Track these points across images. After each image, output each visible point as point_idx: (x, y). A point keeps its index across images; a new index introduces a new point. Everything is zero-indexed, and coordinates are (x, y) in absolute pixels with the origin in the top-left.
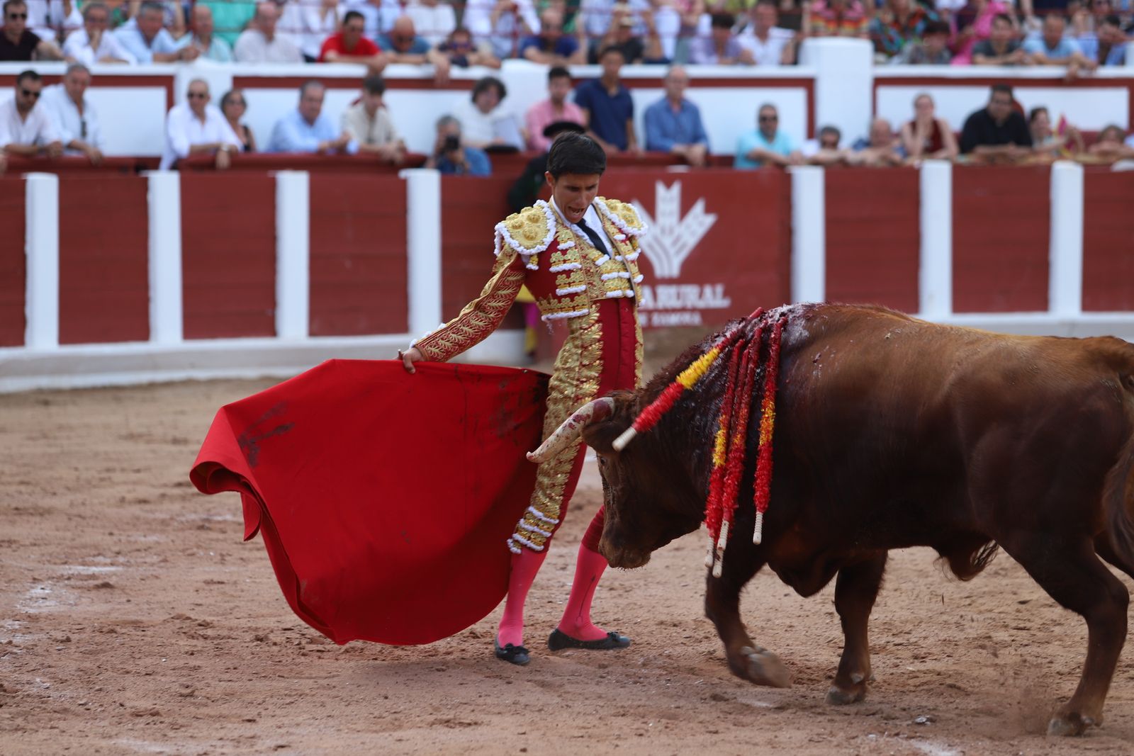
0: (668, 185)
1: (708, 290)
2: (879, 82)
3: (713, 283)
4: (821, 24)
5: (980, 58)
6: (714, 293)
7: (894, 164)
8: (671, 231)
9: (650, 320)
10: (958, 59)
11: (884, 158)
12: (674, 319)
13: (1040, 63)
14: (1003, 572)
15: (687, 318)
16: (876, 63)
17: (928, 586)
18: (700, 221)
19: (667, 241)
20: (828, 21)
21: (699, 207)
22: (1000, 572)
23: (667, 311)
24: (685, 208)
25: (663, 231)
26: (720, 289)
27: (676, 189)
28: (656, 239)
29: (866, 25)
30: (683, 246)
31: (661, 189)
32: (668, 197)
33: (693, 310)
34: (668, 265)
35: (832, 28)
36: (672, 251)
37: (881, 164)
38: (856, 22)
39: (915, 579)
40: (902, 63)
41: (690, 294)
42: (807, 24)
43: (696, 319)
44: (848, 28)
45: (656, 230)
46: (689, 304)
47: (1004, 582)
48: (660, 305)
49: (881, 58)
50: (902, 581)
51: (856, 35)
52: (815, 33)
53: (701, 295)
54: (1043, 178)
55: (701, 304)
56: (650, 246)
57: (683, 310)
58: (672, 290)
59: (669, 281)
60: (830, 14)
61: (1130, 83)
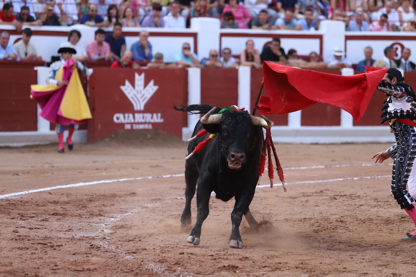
0: (140, 74)
1: (155, 115)
2: (222, 35)
3: (157, 113)
6: (157, 116)
8: (141, 92)
9: (132, 127)
12: (141, 127)
15: (146, 126)
18: (152, 88)
19: (139, 96)
21: (152, 83)
23: (139, 123)
24: (146, 84)
25: (137, 92)
26: (159, 115)
27: (143, 76)
28: (135, 95)
30: (146, 98)
31: (137, 76)
32: (139, 79)
33: (149, 123)
34: (139, 105)
36: (141, 100)
41: (148, 117)
43: (150, 127)
45: (134, 92)
46: (147, 121)
48: (136, 121)
53: (152, 118)
55: (152, 121)
56: (132, 98)
57: (145, 123)
58: (141, 115)
59: (140, 112)
61: (320, 37)
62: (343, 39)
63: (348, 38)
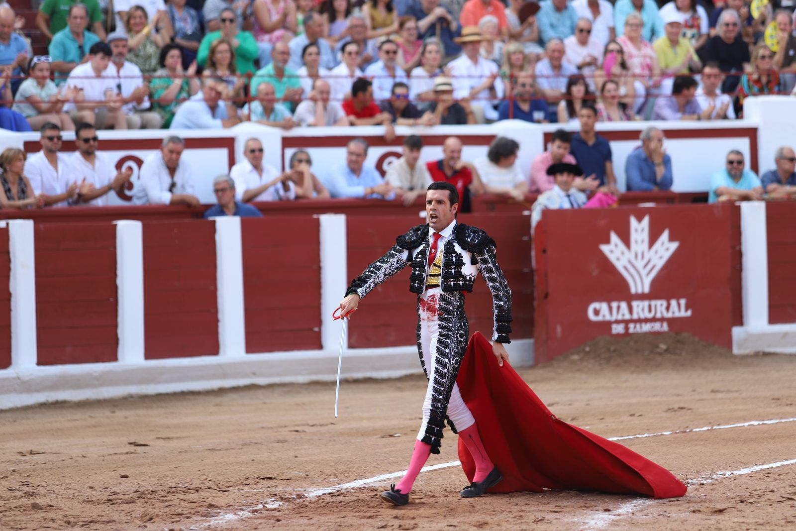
0: (640, 218)
1: (674, 303)
3: (678, 298)
6: (679, 305)
8: (643, 256)
9: (627, 328)
12: (646, 328)
15: (657, 326)
18: (666, 247)
19: (640, 264)
21: (665, 235)
23: (640, 321)
24: (653, 239)
25: (636, 256)
26: (683, 302)
27: (646, 221)
28: (630, 262)
30: (653, 267)
31: (633, 221)
32: (639, 229)
33: (662, 320)
34: (640, 283)
36: (644, 272)
43: (665, 327)
45: (629, 255)
46: (659, 316)
48: (635, 316)
53: (668, 308)
55: (669, 315)
56: (626, 268)
57: (654, 320)
58: (646, 303)
59: (642, 297)
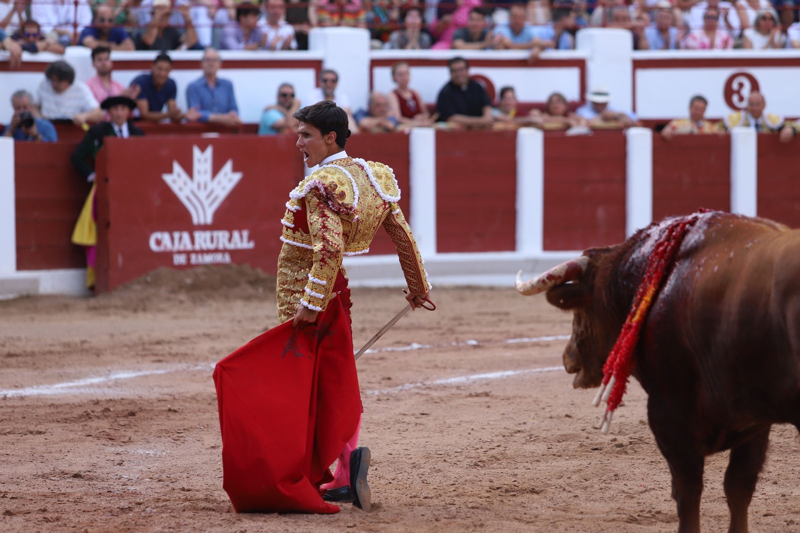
0: (203, 149)
1: (236, 234)
2: (376, 63)
3: (240, 229)
4: (326, 16)
5: (459, 43)
6: (241, 237)
7: (388, 130)
8: (205, 187)
9: (189, 259)
10: (439, 45)
11: (379, 125)
12: (208, 259)
13: (507, 47)
14: (481, 464)
15: (219, 258)
16: (373, 48)
17: (420, 476)
18: (229, 178)
19: (202, 195)
20: (332, 13)
21: (228, 166)
22: (479, 463)
23: (202, 252)
24: (216, 168)
25: (199, 186)
26: (245, 233)
27: (209, 151)
28: (193, 193)
29: (363, 16)
30: (216, 198)
31: (196, 152)
32: (202, 159)
33: (224, 251)
34: (203, 214)
35: (336, 19)
36: (206, 203)
37: (376, 130)
38: (355, 14)
39: (409, 470)
40: (392, 48)
41: (222, 237)
42: (313, 15)
43: (227, 258)
44: (348, 19)
45: (192, 185)
46: (221, 247)
47: (483, 472)
48: (197, 247)
49: (377, 43)
50: (398, 472)
51: (355, 25)
52: (321, 24)
53: (230, 240)
54: (509, 142)
55: (231, 246)
56: (188, 199)
57: (216, 251)
58: (207, 235)
59: (204, 228)
60: (333, 7)
61: (580, 64)
62: (628, 67)
63: (638, 65)
